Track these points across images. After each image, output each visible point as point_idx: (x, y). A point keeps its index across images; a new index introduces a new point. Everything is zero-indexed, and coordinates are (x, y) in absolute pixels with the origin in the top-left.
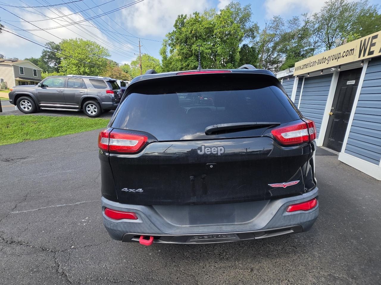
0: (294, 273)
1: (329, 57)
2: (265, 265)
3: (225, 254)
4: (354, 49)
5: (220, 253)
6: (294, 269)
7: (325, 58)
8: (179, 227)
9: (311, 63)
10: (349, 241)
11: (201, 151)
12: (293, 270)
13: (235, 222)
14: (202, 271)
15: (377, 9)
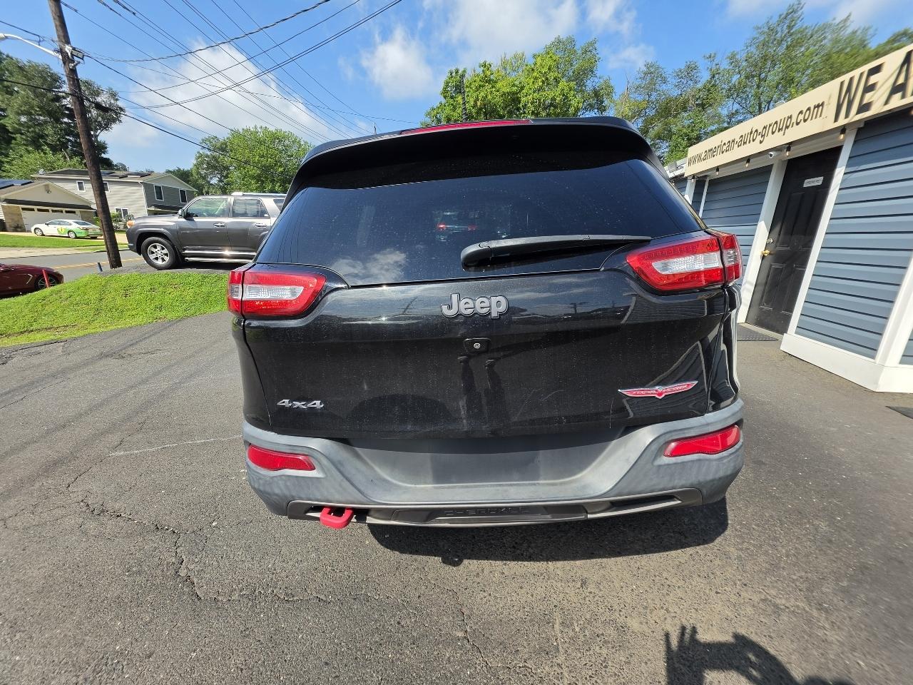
0: (680, 593)
1: (765, 128)
2: (613, 574)
3: (525, 545)
4: (823, 104)
5: (516, 543)
6: (681, 583)
7: (756, 131)
8: (411, 488)
9: (725, 144)
10: (809, 522)
11: (450, 307)
12: (679, 587)
13: (537, 480)
14: (474, 582)
15: (867, 37)
